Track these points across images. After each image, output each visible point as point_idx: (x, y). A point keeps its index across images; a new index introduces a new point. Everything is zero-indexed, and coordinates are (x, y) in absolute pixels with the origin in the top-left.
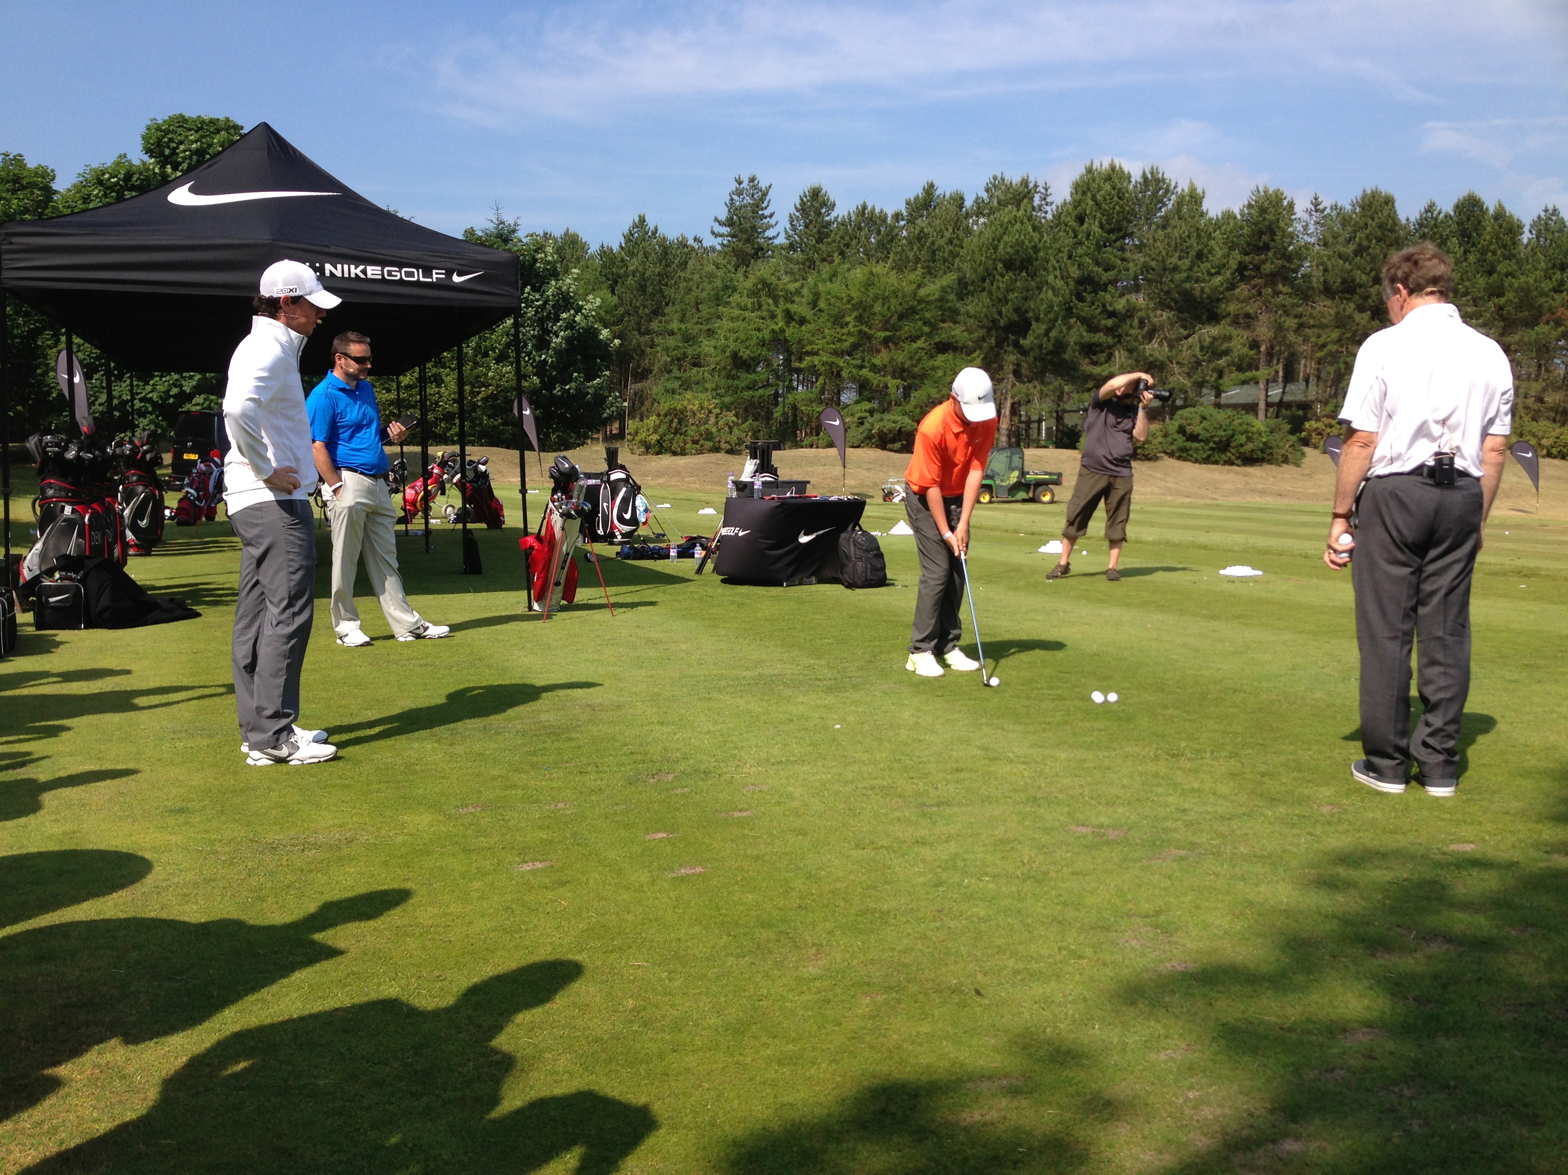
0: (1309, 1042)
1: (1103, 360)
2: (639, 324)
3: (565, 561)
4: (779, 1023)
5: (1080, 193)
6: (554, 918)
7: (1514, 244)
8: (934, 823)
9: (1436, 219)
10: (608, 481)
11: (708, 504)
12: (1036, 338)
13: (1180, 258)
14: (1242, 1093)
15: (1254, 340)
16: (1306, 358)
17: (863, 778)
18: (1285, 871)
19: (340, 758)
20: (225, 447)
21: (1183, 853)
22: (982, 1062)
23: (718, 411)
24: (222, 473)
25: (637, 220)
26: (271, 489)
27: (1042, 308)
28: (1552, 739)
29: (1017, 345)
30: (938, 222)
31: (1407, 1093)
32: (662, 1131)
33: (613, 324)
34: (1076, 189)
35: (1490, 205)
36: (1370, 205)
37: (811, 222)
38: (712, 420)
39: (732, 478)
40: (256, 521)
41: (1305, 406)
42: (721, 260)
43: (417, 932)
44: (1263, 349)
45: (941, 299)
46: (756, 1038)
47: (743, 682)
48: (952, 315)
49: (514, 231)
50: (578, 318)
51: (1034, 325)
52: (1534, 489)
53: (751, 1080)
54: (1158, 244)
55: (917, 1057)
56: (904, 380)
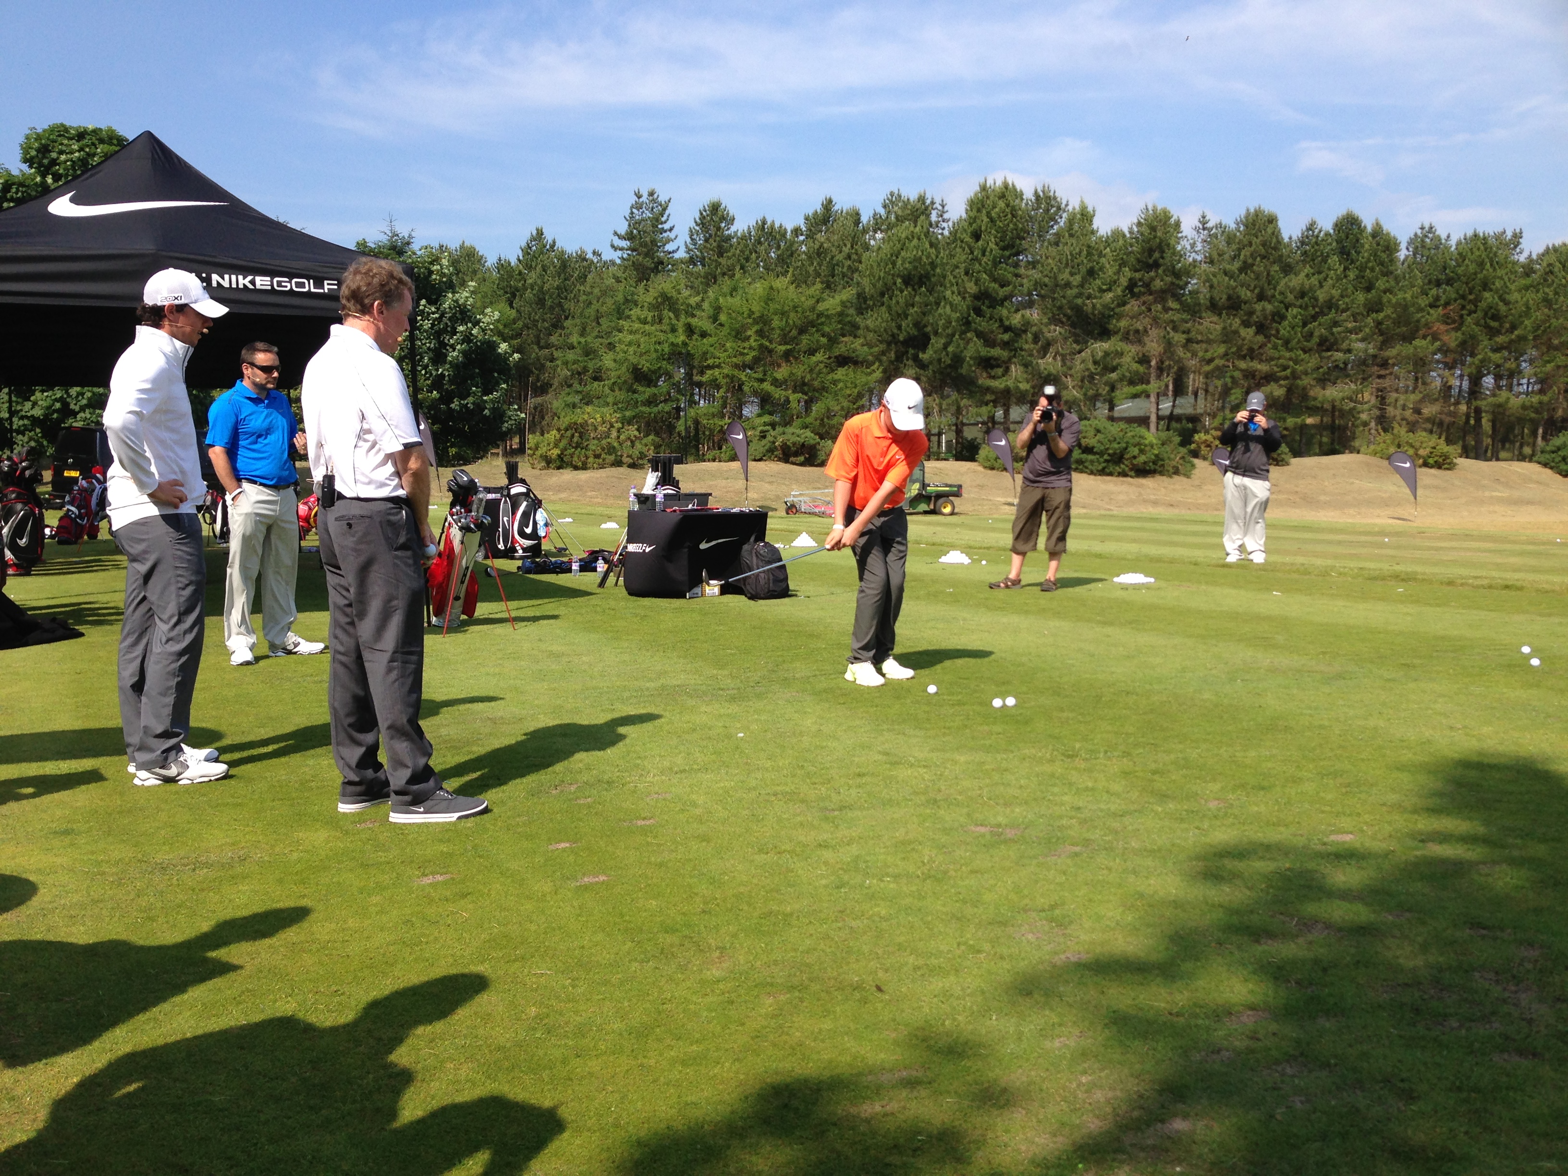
0: (1196, 1026)
1: (1000, 374)
2: (538, 337)
3: (465, 575)
4: (683, 1026)
5: (975, 211)
6: (456, 930)
7: (1391, 261)
8: (837, 827)
9: (1317, 237)
10: (509, 495)
11: (610, 518)
12: (935, 352)
13: (1072, 274)
14: (1132, 1075)
15: (1144, 355)
16: (1194, 372)
17: (767, 785)
18: (1174, 863)
19: (232, 777)
20: (108, 461)
21: (1077, 849)
22: (882, 1056)
23: (620, 425)
24: (105, 489)
25: (534, 233)
26: (155, 503)
27: (941, 323)
28: (1427, 734)
29: (916, 359)
30: (836, 237)
31: (1289, 1071)
32: (566, 1135)
33: (512, 338)
34: (971, 207)
35: (1368, 224)
36: (1254, 224)
37: (711, 236)
38: (614, 434)
39: (634, 491)
40: (143, 537)
41: (1194, 419)
42: (620, 274)
43: (314, 947)
44: (1153, 363)
45: (841, 314)
46: (659, 1040)
47: (646, 693)
48: (853, 330)
49: (408, 243)
50: (474, 332)
51: (933, 340)
52: (1412, 498)
53: (654, 1081)
54: (1050, 261)
55: (819, 1052)
56: (806, 394)
